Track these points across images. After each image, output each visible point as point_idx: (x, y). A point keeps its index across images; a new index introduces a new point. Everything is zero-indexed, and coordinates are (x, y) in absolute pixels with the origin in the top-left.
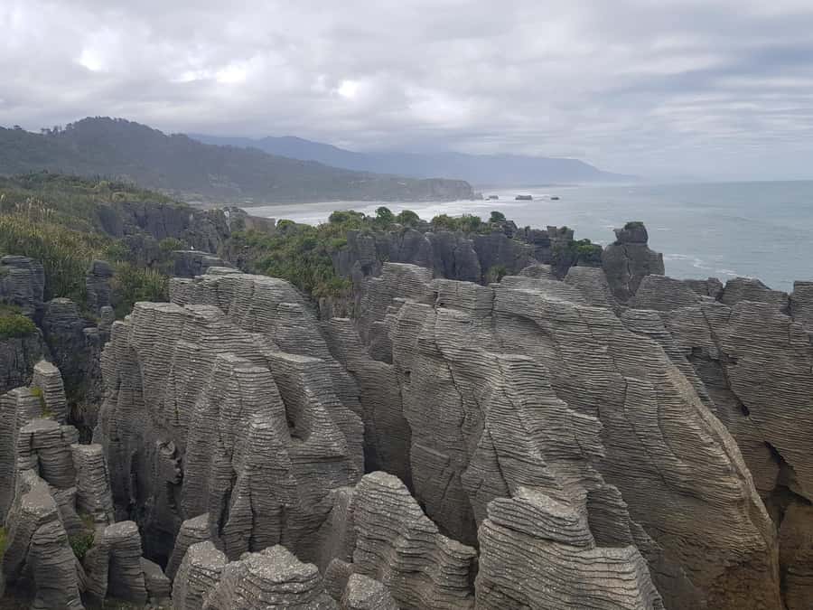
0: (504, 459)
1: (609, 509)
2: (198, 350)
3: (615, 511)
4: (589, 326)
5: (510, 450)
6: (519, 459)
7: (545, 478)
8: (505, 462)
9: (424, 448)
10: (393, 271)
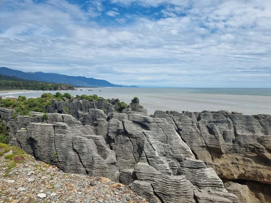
0: (149, 158)
1: (173, 167)
2: (65, 136)
3: (175, 167)
4: (156, 123)
5: (150, 155)
6: (153, 157)
7: (161, 161)
8: (149, 159)
9: (122, 160)
10: (92, 111)
